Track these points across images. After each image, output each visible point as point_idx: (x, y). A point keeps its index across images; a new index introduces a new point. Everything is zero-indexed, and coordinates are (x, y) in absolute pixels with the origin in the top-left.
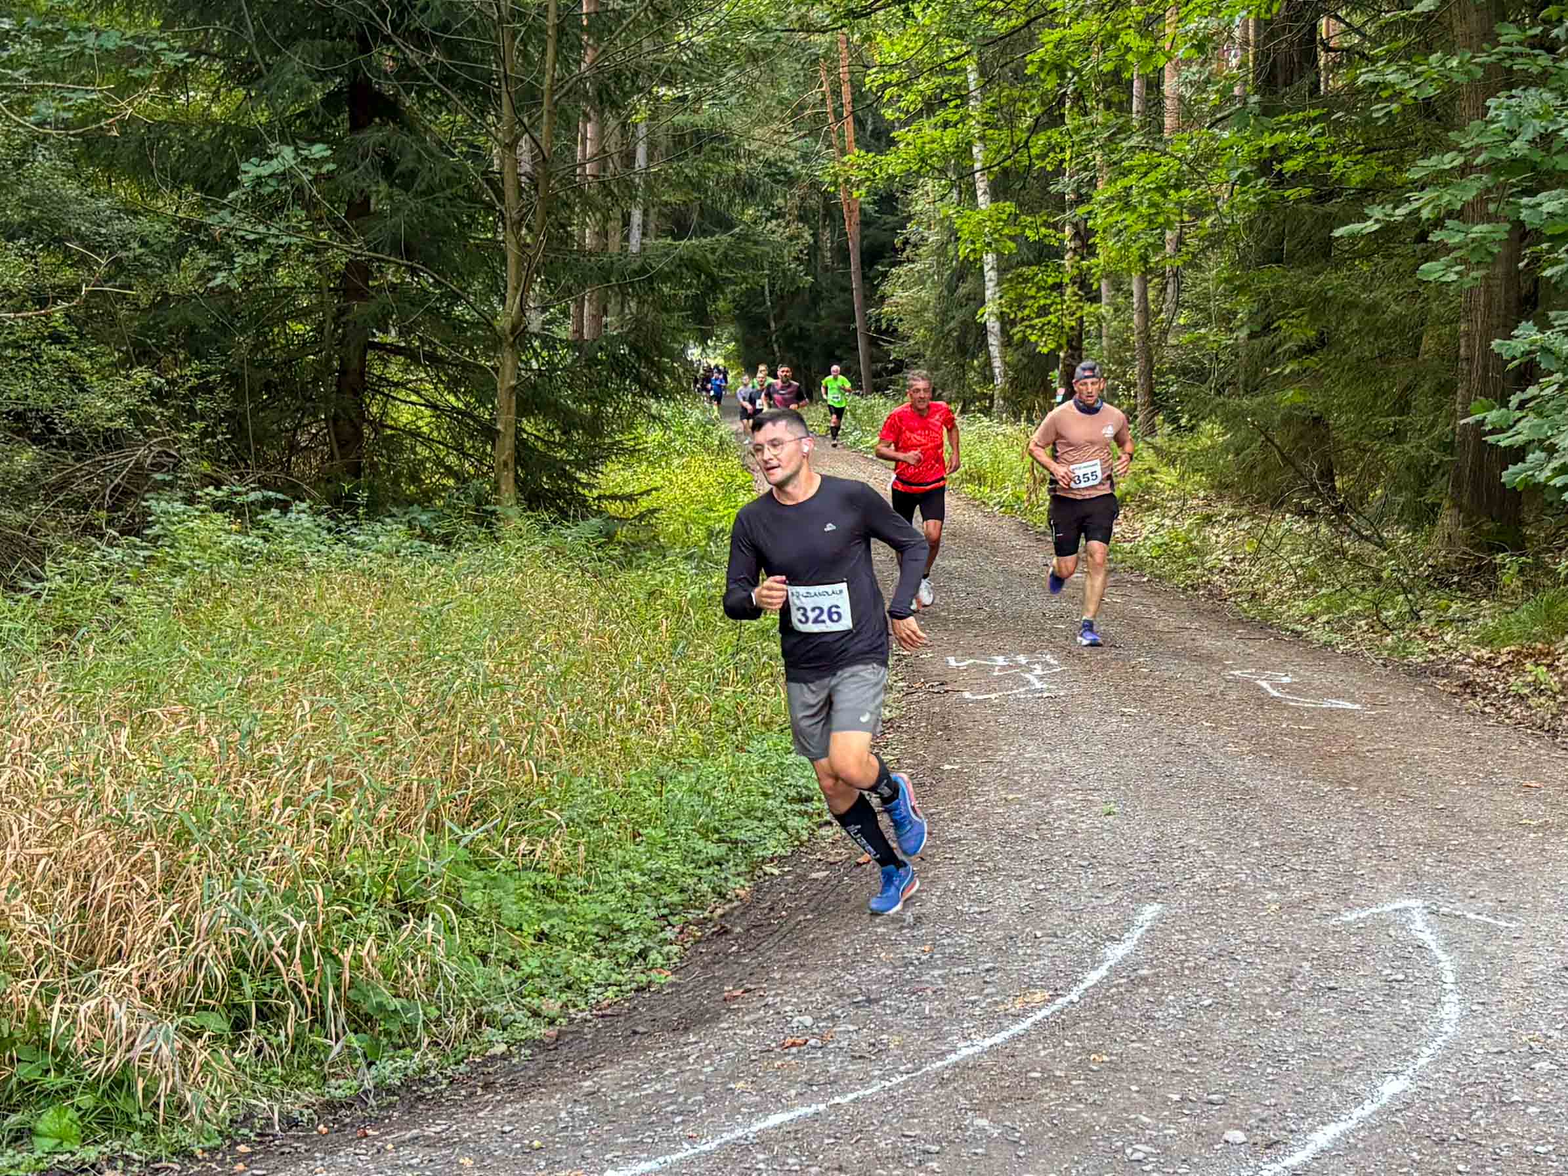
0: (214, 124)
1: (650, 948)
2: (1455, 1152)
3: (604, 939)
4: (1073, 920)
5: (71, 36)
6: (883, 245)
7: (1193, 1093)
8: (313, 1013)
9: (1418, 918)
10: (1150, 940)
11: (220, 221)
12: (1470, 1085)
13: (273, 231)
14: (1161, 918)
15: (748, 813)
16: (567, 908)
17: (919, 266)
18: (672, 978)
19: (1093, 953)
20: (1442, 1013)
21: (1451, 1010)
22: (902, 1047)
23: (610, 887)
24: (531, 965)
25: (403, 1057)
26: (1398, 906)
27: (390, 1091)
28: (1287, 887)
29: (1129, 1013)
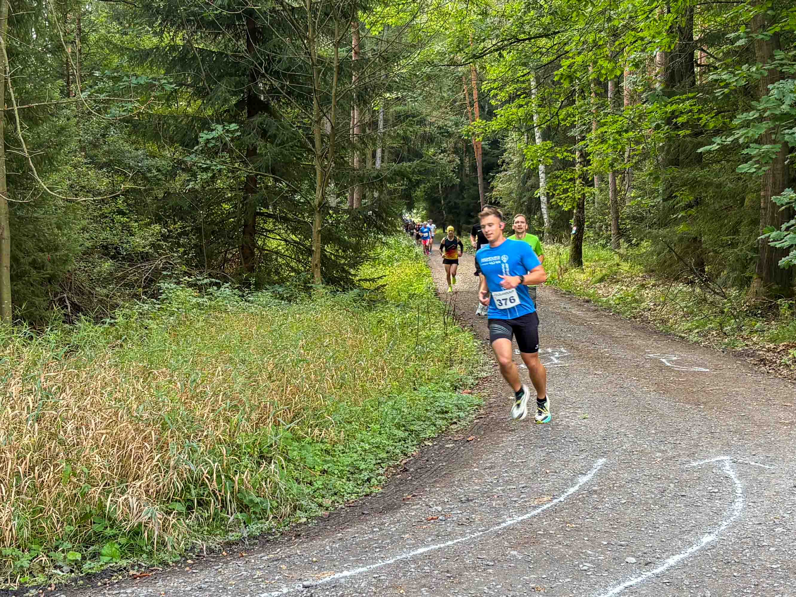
0: (188, 116)
1: (372, 477)
2: (734, 567)
3: (352, 473)
4: (565, 466)
5: (125, 78)
6: (493, 163)
7: (614, 541)
8: (222, 504)
9: (727, 464)
10: (599, 474)
11: (190, 159)
12: (744, 538)
13: (214, 163)
14: (605, 465)
15: (419, 419)
16: (335, 459)
17: (509, 173)
18: (381, 490)
19: (572, 480)
20: (734, 507)
21: (739, 505)
22: (481, 520)
23: (355, 450)
24: (318, 484)
25: (262, 523)
26: (718, 459)
27: (255, 538)
28: (666, 451)
29: (587, 506)
